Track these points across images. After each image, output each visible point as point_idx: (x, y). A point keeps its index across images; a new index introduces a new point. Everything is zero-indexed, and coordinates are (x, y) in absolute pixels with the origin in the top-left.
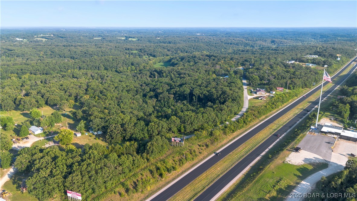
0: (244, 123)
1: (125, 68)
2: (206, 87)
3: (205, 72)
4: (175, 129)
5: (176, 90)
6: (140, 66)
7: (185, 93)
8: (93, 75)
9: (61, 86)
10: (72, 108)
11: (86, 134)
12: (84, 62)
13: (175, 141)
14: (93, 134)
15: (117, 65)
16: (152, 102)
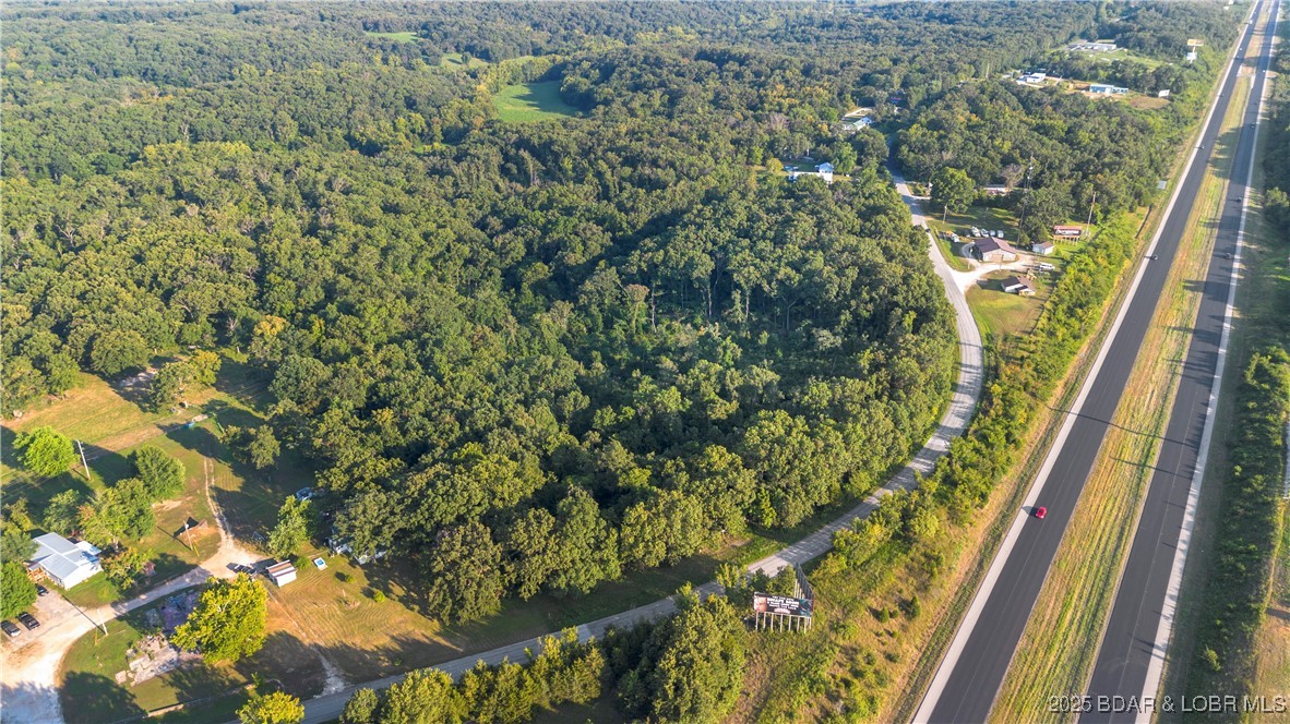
0: (1007, 439)
1: (382, 123)
3: (732, 147)
5: (652, 258)
6: (444, 110)
7: (695, 274)
8: (265, 180)
9: (139, 259)
10: (212, 385)
11: (322, 567)
12: (207, 104)
13: (771, 609)
14: (354, 563)
15: (349, 111)
16: (556, 319)
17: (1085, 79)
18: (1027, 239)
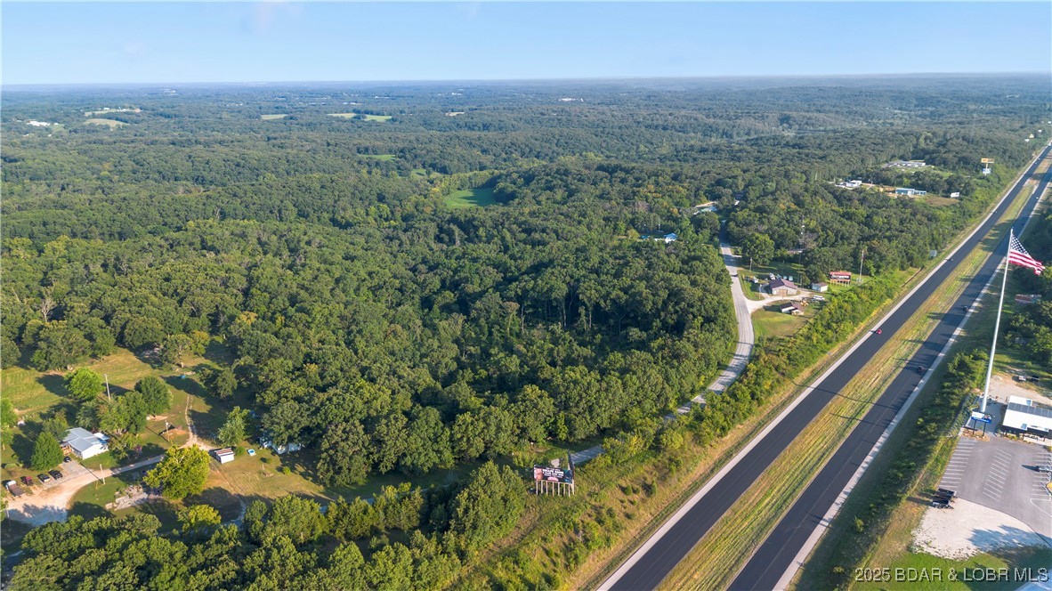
0: (753, 398)
1: (358, 210)
2: (617, 275)
3: (603, 222)
4: (539, 432)
5: (525, 286)
6: (404, 202)
7: (553, 295)
8: (264, 239)
9: (167, 280)
10: (203, 355)
11: (252, 454)
12: (235, 195)
13: (545, 478)
14: (274, 453)
15: (335, 202)
16: (452, 325)
17: (893, 185)
18: (810, 281)
